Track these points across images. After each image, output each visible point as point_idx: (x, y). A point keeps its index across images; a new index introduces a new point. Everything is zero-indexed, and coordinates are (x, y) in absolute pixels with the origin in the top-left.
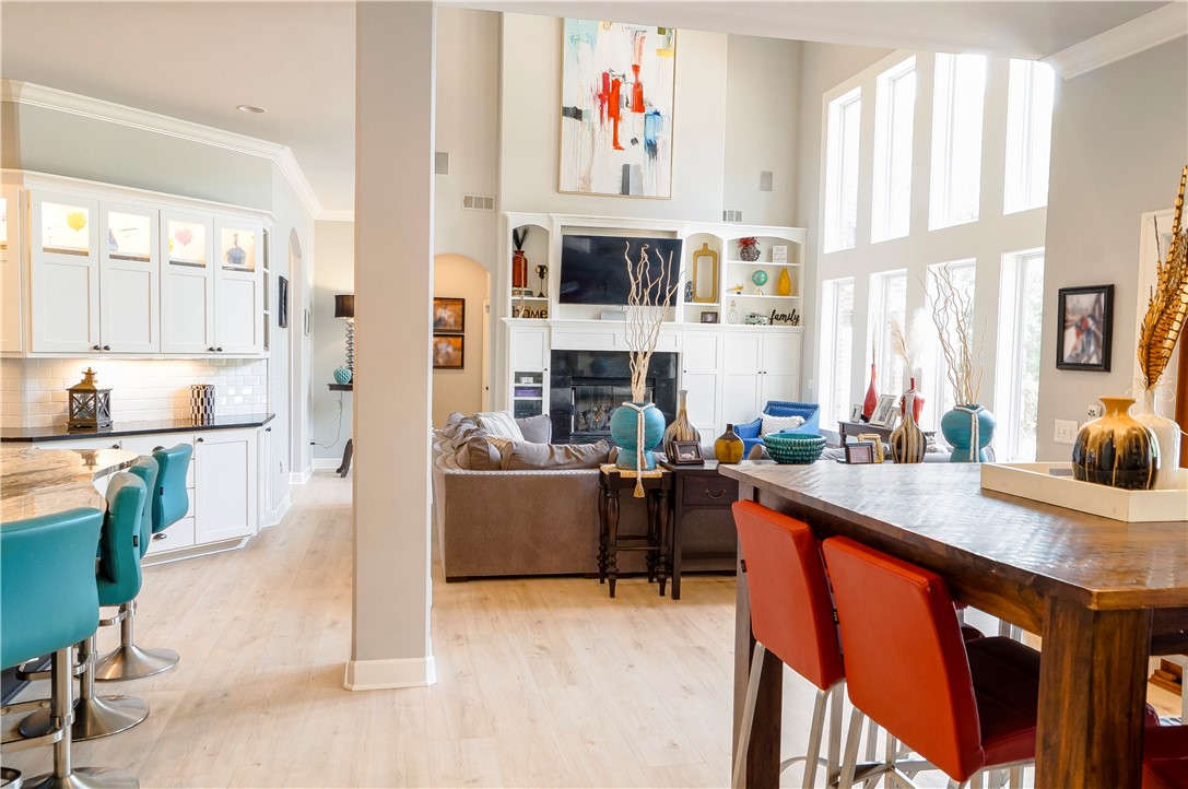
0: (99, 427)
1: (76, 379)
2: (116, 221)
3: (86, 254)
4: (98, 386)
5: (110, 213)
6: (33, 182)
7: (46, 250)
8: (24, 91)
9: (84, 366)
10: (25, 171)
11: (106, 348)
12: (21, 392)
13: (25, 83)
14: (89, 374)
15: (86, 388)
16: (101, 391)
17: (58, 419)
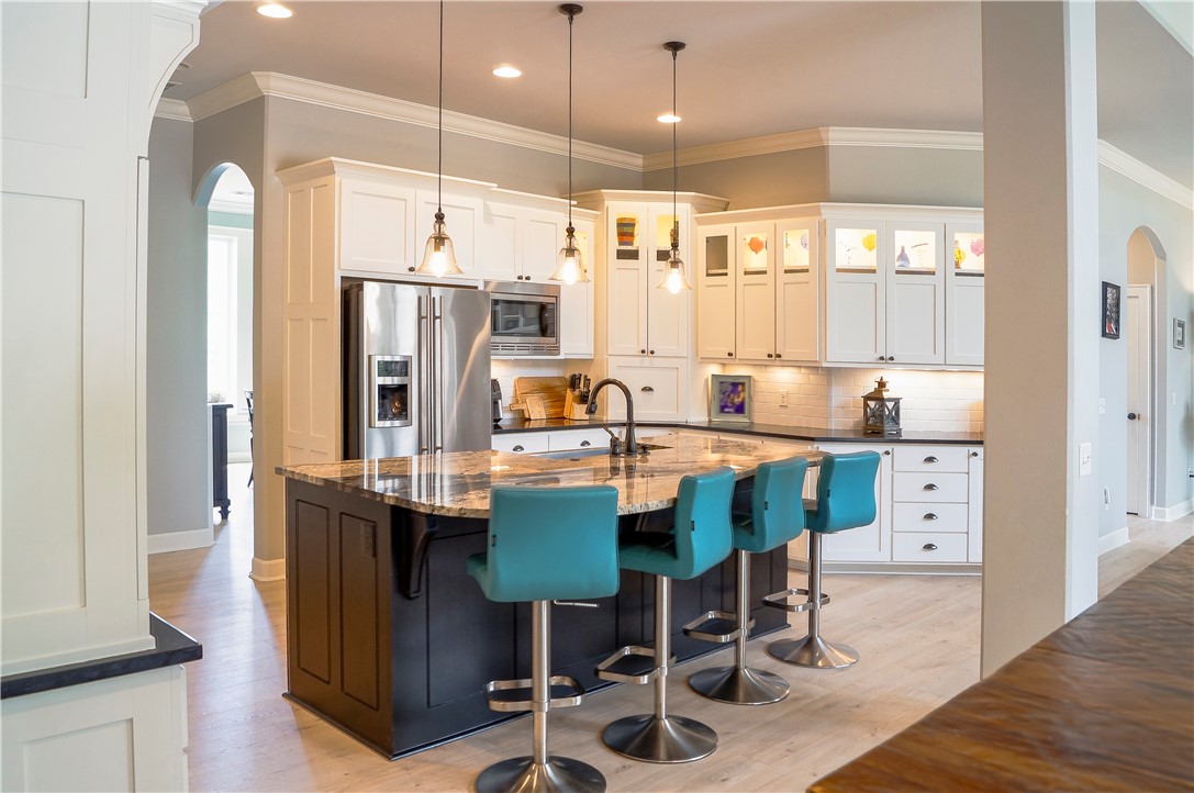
0: (886, 433)
1: (872, 387)
2: (903, 239)
3: (874, 271)
4: (886, 395)
5: (896, 232)
6: (829, 211)
7: (838, 270)
8: (831, 135)
9: (877, 376)
10: (821, 204)
11: (892, 359)
12: (828, 397)
13: (831, 128)
14: (882, 384)
15: (877, 396)
16: (890, 400)
17: (857, 424)
